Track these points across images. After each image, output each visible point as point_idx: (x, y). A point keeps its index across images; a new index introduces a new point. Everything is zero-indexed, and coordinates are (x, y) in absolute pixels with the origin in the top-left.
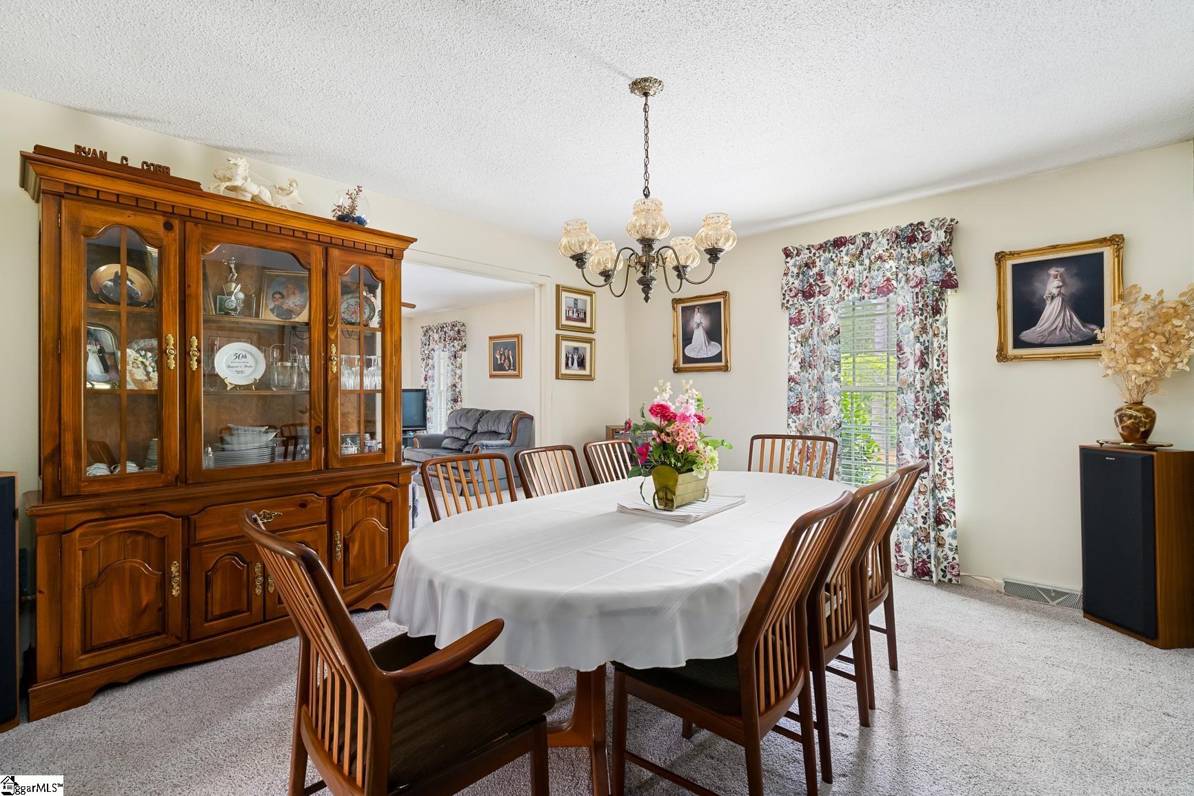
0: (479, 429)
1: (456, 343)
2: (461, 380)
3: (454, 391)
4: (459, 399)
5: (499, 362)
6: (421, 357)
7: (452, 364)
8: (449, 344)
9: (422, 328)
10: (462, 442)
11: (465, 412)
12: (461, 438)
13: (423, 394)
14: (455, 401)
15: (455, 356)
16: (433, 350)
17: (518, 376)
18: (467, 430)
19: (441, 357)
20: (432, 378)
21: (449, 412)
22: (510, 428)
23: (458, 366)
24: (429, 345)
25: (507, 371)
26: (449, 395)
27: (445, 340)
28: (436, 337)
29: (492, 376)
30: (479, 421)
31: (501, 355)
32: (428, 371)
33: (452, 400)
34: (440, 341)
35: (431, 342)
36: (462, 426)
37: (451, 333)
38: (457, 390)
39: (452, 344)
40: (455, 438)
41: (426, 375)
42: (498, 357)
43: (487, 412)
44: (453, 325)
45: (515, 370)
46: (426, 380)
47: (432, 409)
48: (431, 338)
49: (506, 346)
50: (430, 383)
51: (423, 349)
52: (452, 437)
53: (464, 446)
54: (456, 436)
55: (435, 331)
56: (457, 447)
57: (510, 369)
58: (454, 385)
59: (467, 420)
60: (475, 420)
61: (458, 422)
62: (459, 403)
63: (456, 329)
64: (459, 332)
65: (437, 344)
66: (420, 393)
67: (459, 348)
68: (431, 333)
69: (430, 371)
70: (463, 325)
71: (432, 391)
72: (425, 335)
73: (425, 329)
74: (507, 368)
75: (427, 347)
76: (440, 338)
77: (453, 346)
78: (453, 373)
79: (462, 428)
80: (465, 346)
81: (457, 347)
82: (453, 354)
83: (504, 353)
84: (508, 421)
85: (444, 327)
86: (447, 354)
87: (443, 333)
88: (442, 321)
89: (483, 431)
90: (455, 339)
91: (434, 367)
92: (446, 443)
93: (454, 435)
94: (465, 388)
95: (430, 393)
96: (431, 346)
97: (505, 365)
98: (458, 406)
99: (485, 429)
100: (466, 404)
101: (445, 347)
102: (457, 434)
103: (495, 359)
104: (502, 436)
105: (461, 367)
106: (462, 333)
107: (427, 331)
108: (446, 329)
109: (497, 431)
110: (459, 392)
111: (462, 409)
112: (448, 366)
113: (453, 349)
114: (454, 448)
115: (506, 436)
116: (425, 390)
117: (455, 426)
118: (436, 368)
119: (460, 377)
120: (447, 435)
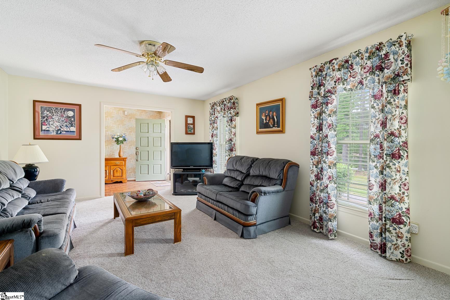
0: (252, 173)
1: (232, 111)
2: (235, 136)
3: (231, 143)
4: (234, 149)
5: (265, 121)
6: (209, 122)
7: (229, 125)
8: (227, 112)
9: (210, 104)
10: (238, 182)
11: (240, 158)
12: (238, 179)
13: (211, 145)
14: (231, 150)
15: (231, 120)
16: (217, 117)
17: (282, 132)
18: (241, 172)
19: (222, 122)
20: (216, 135)
21: (227, 158)
22: (281, 175)
23: (233, 126)
24: (214, 114)
25: (272, 128)
26: (227, 146)
27: (224, 110)
28: (219, 108)
29: (258, 133)
30: (251, 167)
31: (266, 116)
32: (213, 131)
33: (229, 150)
34: (221, 111)
35: (215, 113)
36: (237, 169)
37: (229, 105)
38: (233, 143)
39: (229, 112)
40: (232, 178)
41: (212, 134)
42: (264, 118)
43: (257, 159)
44: (230, 99)
45: (278, 127)
46: (212, 137)
47: (216, 155)
48: (216, 110)
49: (271, 109)
50: (215, 139)
51: (211, 118)
52: (230, 177)
53: (240, 186)
54: (233, 177)
55: (218, 105)
56: (235, 186)
57: (274, 126)
58: (231, 140)
59: (242, 165)
60: (248, 165)
61: (234, 165)
62: (234, 152)
63: (232, 101)
64: (234, 103)
65: (219, 113)
66: (209, 145)
67: (234, 114)
68: (216, 107)
69: (215, 131)
70: (237, 99)
71: (216, 144)
72: (212, 109)
73: (212, 104)
74: (271, 126)
75: (213, 116)
76: (221, 109)
77: (230, 113)
78: (230, 131)
79: (237, 170)
80: (238, 113)
81: (233, 113)
82: (230, 118)
83: (269, 115)
84: (279, 169)
85: (224, 101)
86: (226, 119)
87: (223, 105)
88: (222, 98)
89: (254, 174)
90: (232, 108)
91: (217, 128)
92: (226, 181)
93: (232, 175)
94: (238, 141)
95: (215, 145)
96: (216, 115)
97: (270, 124)
98: (233, 154)
99: (257, 173)
100: (239, 152)
101: (225, 114)
102: (234, 175)
103: (261, 120)
104: (274, 182)
105: (235, 127)
106: (236, 104)
107: (213, 106)
108: (225, 103)
109: (268, 176)
110: (234, 144)
111: (236, 156)
112: (227, 127)
113: (230, 115)
114: (232, 186)
115: (278, 182)
116: (212, 143)
117: (232, 168)
118: (218, 129)
119: (235, 134)
120: (226, 175)
